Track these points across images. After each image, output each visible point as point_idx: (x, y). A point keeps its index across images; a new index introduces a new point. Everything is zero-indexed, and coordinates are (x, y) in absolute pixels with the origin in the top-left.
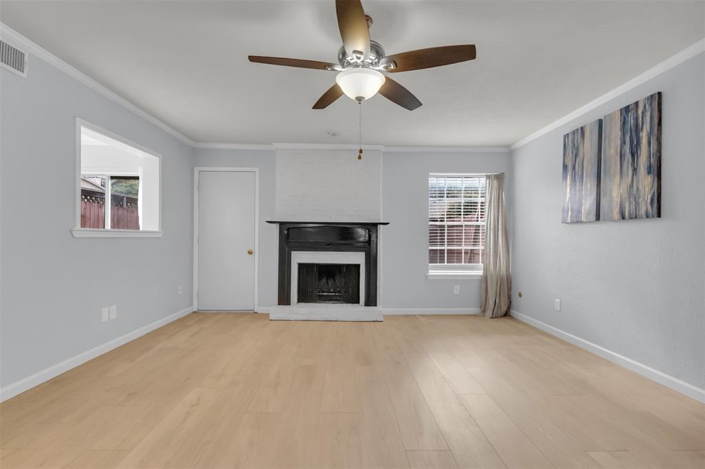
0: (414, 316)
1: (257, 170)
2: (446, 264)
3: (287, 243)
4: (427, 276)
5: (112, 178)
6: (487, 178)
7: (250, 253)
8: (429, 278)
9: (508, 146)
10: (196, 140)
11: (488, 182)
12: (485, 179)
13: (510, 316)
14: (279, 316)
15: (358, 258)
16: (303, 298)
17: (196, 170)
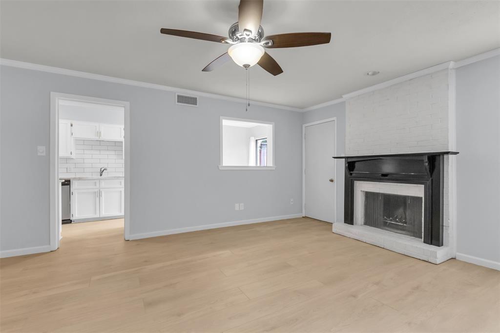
1: (335, 119)
3: (351, 174)
7: (332, 181)
15: (417, 191)
17: (304, 126)
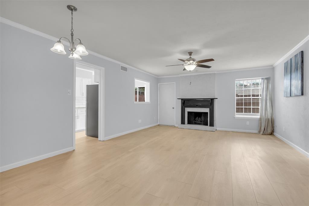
0: (229, 131)
1: (175, 83)
2: (244, 113)
3: (184, 105)
4: (234, 117)
5: (139, 88)
6: (262, 79)
7: (173, 108)
8: (235, 118)
9: (272, 66)
10: (158, 76)
11: (262, 81)
12: (261, 80)
13: (273, 135)
14: (181, 127)
15: (207, 110)
16: (189, 123)
17: (159, 84)
